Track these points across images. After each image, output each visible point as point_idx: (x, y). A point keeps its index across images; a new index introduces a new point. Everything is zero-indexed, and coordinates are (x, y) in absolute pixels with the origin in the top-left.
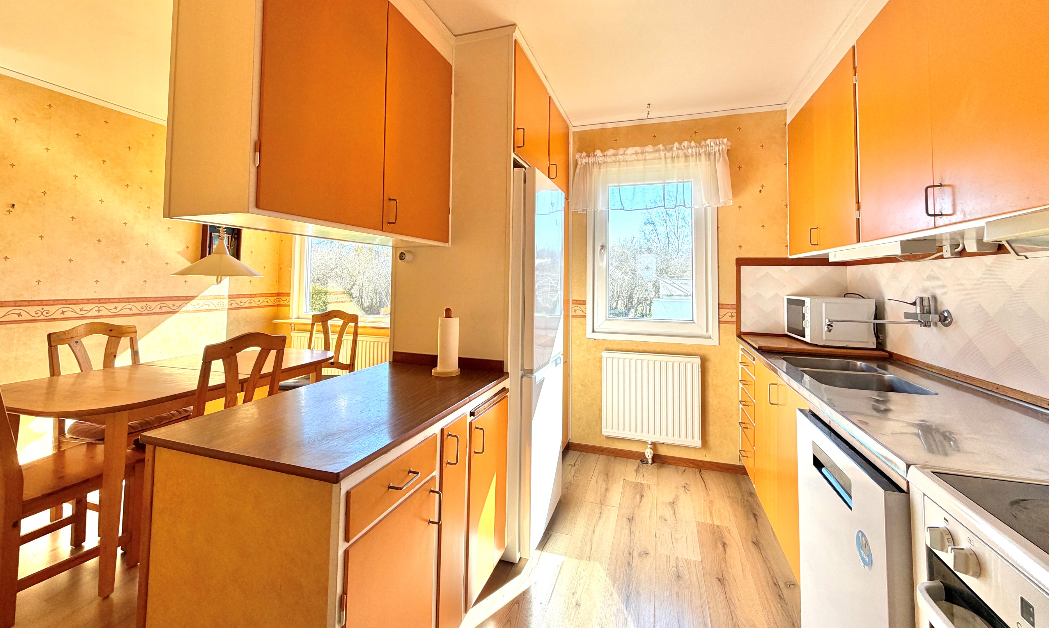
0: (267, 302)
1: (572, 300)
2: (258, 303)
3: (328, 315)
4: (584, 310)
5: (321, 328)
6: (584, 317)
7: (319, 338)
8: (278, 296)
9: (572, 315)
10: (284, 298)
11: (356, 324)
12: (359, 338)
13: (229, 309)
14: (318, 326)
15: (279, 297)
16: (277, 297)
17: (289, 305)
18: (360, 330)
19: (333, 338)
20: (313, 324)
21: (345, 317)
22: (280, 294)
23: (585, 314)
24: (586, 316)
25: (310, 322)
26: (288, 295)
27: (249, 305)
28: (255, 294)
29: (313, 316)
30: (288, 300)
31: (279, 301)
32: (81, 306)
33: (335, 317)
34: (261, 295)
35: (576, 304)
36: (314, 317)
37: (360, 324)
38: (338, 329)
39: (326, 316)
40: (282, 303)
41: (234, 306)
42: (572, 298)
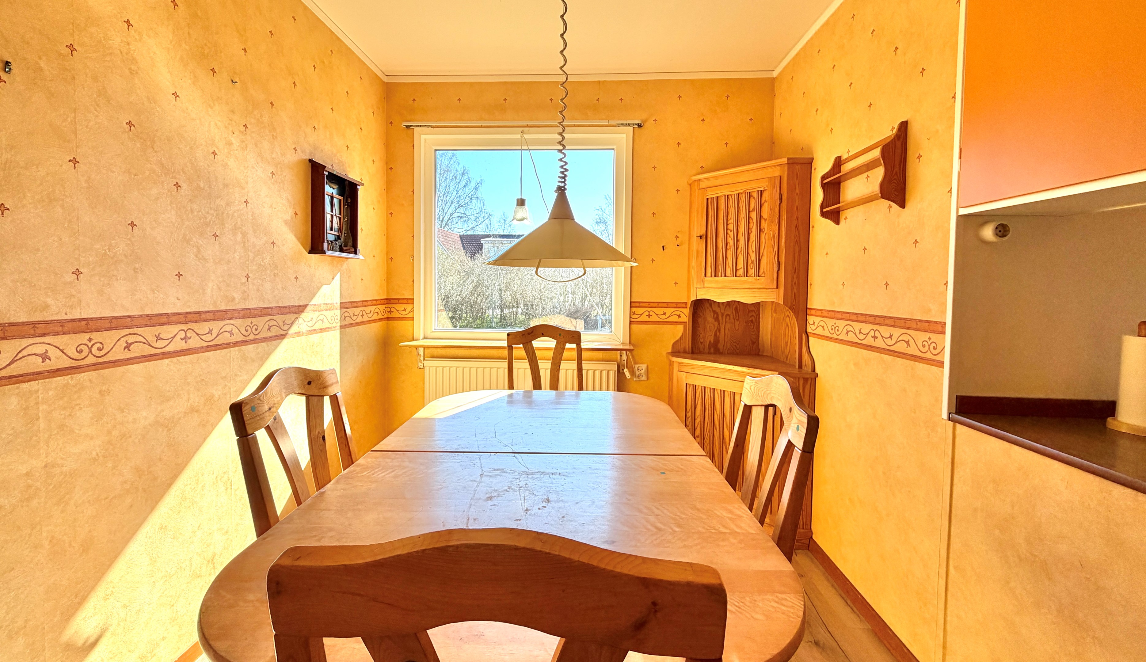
0: (378, 313)
2: (370, 316)
3: (532, 332)
5: (523, 353)
7: (522, 368)
8: (387, 304)
10: (401, 307)
11: (578, 343)
12: (585, 366)
13: (342, 327)
14: (519, 351)
15: (390, 306)
16: (386, 306)
17: (412, 319)
19: (545, 368)
20: (510, 348)
21: (560, 335)
22: (392, 301)
26: (410, 301)
27: (361, 319)
28: (367, 301)
29: (508, 335)
30: (408, 311)
31: (390, 312)
32: (156, 330)
33: (543, 335)
34: (364, 303)
36: (510, 337)
37: (583, 345)
38: (551, 354)
39: (529, 334)
40: (396, 314)
41: (348, 321)
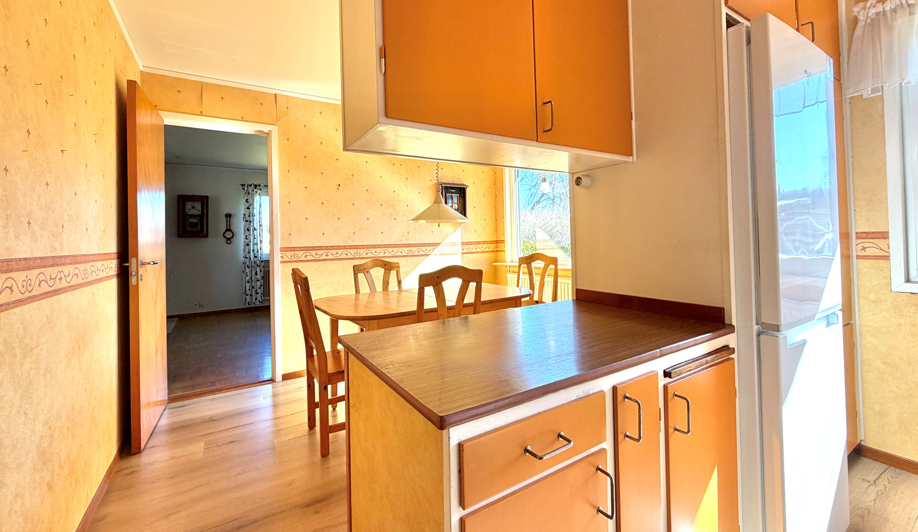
0: (489, 248)
1: (857, 233)
2: (482, 249)
3: (532, 257)
4: (885, 248)
5: (526, 270)
6: (887, 258)
7: (525, 278)
8: (496, 243)
9: (857, 256)
10: (500, 245)
11: (556, 266)
12: (560, 280)
13: (463, 253)
14: (524, 268)
15: (497, 244)
16: (496, 244)
17: (504, 251)
18: (560, 273)
19: (537, 279)
20: (520, 266)
21: (546, 259)
22: (498, 242)
23: (887, 254)
24: (889, 256)
25: (517, 264)
26: (503, 242)
27: (475, 251)
28: (479, 242)
29: (519, 259)
30: (503, 247)
31: (497, 247)
32: (375, 250)
33: (538, 259)
34: (484, 243)
35: (866, 238)
37: (559, 267)
38: (540, 272)
39: (530, 258)
40: (499, 249)
41: (465, 251)
42: (855, 229)
